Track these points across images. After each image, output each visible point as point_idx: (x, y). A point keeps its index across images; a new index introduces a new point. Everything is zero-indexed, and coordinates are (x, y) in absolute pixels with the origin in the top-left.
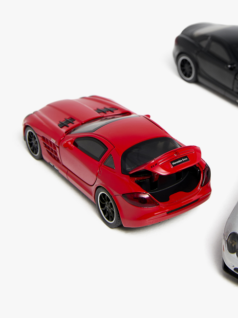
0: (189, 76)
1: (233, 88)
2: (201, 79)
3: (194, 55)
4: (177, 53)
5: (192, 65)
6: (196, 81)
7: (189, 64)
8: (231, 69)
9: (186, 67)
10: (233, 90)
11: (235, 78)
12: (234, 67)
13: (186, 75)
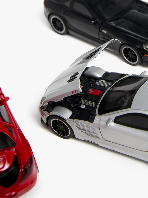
0: (61, 31)
1: (99, 38)
2: (70, 32)
3: (62, 15)
4: (48, 14)
5: (62, 22)
6: (67, 33)
7: (59, 21)
8: (94, 23)
9: (58, 24)
10: (99, 39)
11: (99, 31)
12: (97, 22)
13: (58, 29)
